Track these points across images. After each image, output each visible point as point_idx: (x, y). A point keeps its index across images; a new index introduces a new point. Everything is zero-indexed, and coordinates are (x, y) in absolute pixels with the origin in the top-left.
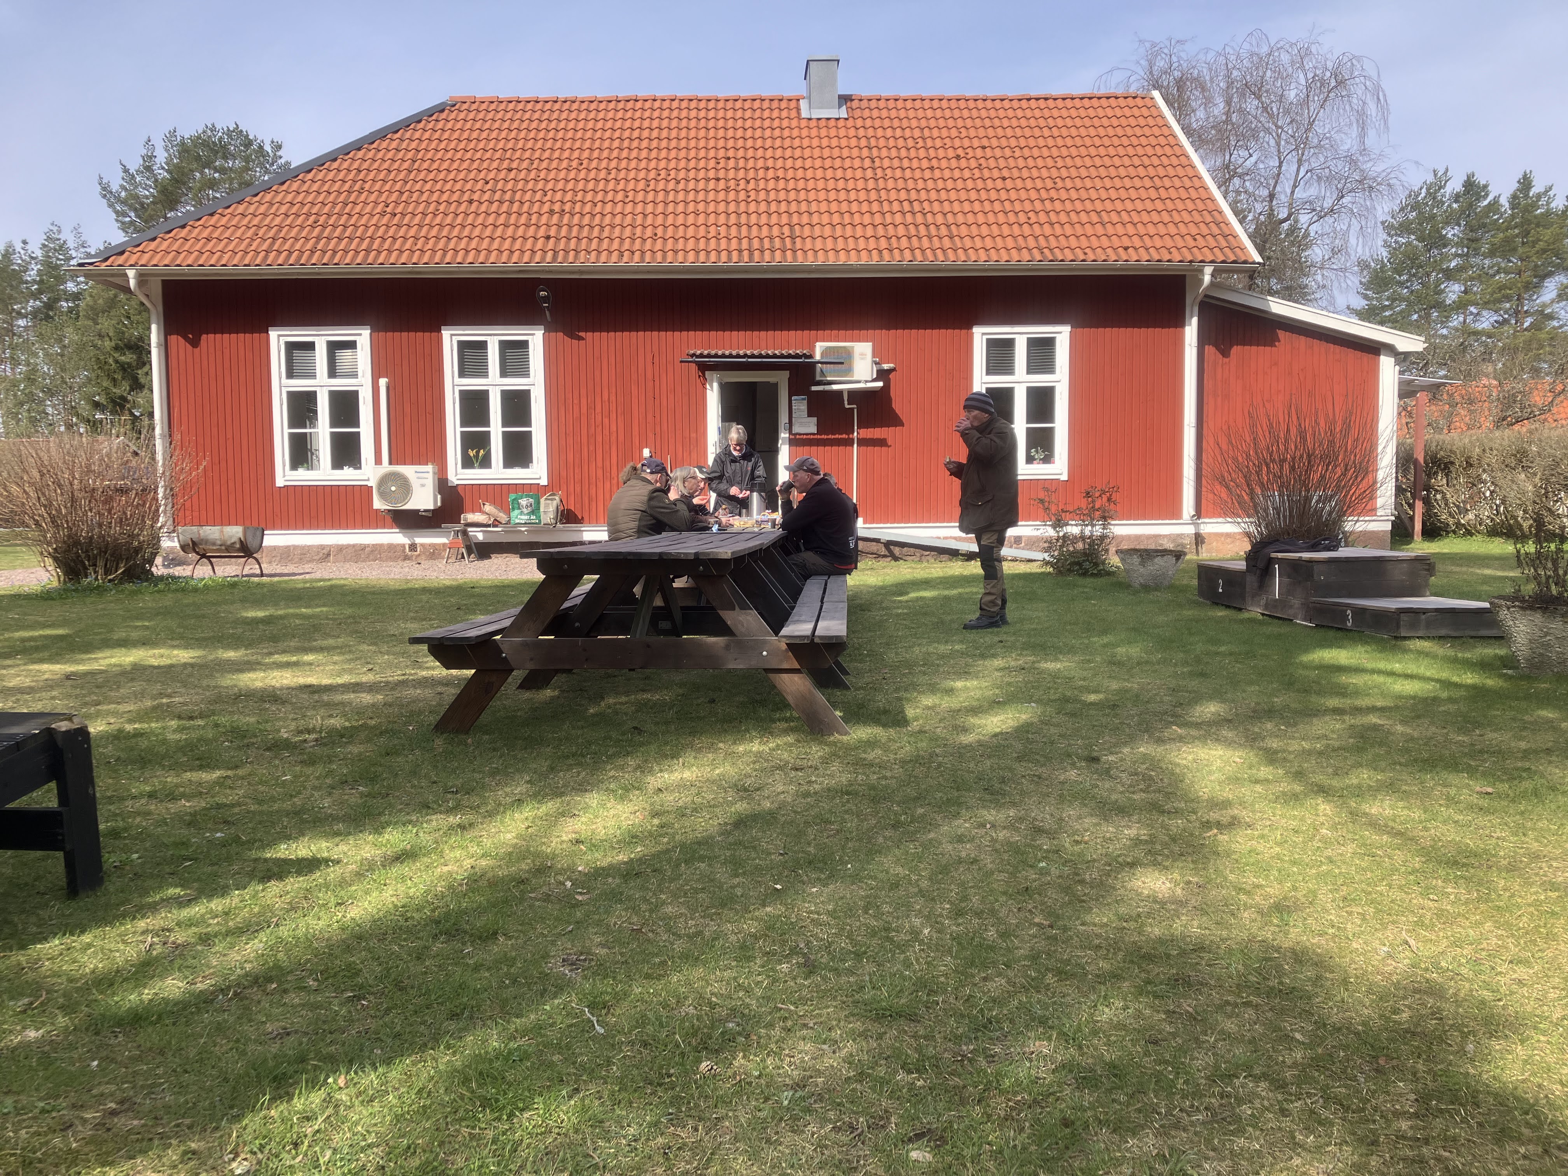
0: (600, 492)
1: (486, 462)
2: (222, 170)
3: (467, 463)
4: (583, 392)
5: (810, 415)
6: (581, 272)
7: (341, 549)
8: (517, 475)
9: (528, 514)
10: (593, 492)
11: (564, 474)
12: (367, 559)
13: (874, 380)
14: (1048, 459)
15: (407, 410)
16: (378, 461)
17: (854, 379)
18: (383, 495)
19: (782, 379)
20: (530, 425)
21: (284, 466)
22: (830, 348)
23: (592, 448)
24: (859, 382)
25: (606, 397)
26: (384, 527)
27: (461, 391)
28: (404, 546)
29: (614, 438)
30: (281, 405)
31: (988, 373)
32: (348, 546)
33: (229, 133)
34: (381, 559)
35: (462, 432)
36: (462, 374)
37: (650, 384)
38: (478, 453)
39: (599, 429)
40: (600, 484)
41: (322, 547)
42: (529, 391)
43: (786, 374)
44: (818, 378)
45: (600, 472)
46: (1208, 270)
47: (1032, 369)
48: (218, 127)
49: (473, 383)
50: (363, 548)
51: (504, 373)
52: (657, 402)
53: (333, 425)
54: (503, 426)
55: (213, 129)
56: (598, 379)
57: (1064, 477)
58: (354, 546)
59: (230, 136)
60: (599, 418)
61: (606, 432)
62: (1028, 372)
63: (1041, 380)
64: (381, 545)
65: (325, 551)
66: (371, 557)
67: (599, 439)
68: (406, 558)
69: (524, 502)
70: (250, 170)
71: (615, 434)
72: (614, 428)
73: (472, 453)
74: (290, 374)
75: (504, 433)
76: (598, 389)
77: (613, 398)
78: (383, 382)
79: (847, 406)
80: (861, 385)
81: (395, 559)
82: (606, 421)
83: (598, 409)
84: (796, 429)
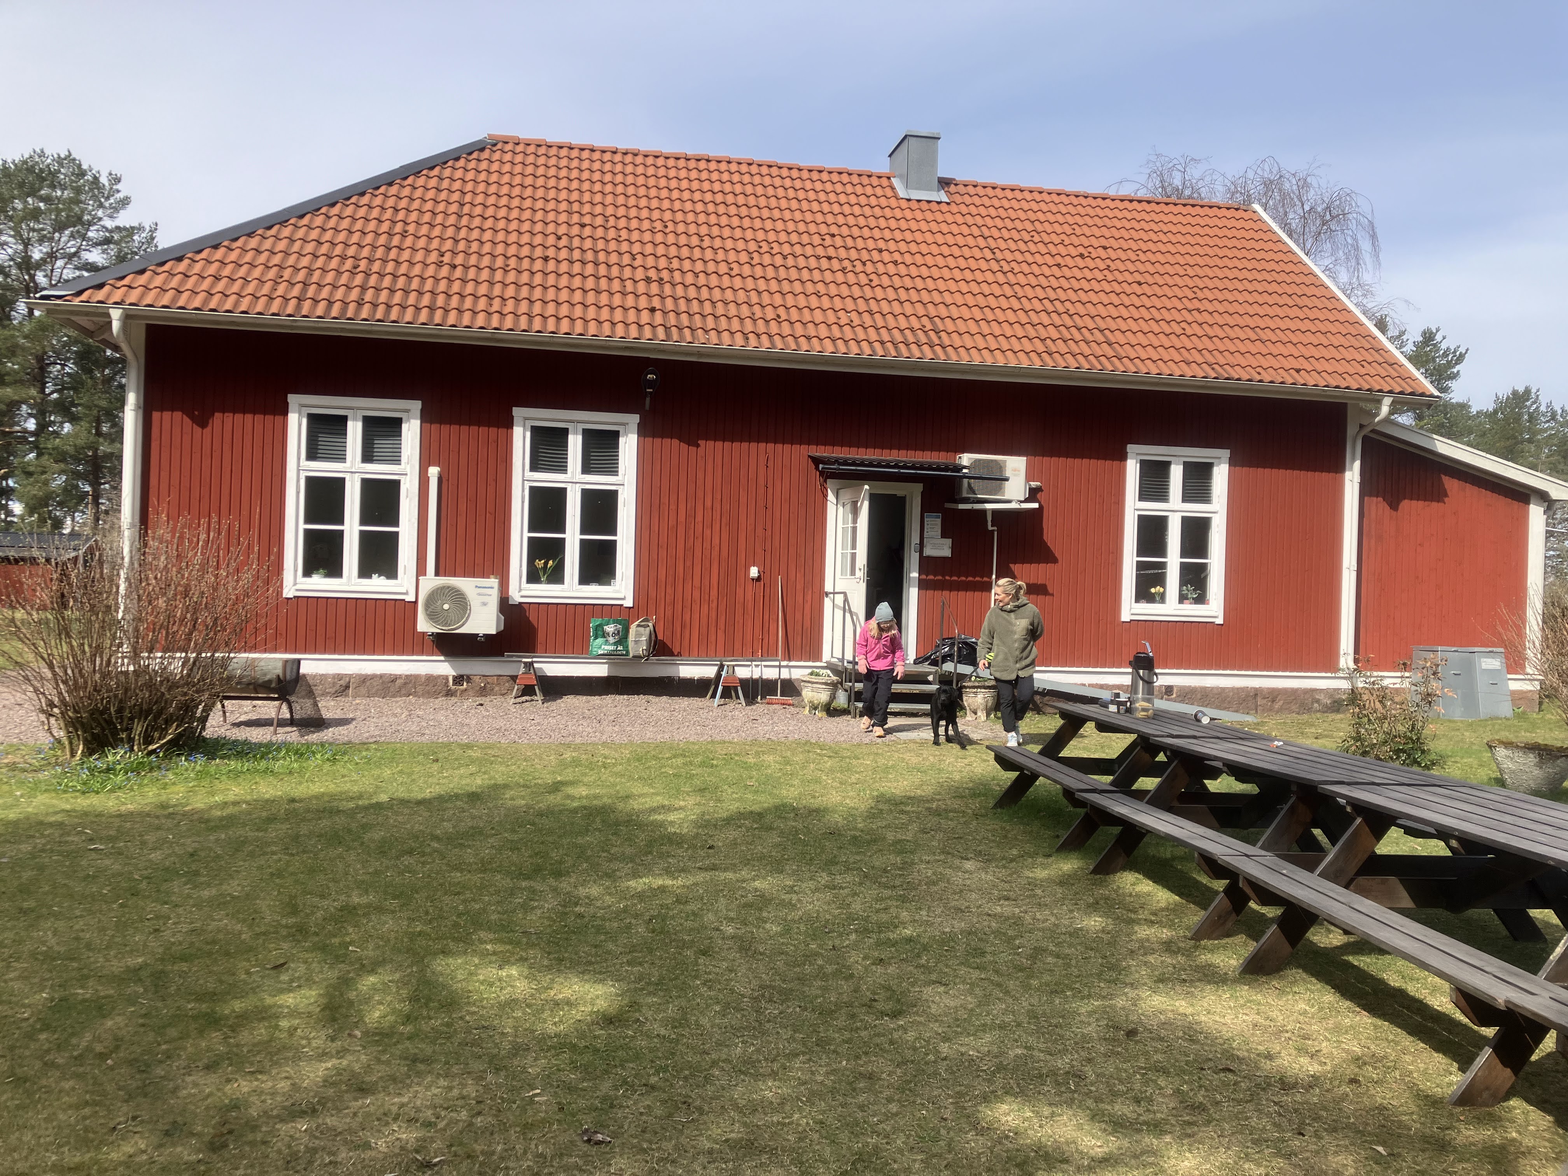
0: (696, 616)
1: (556, 576)
2: (47, 199)
3: (533, 577)
4: (682, 496)
5: (944, 535)
6: (700, 354)
7: (364, 679)
8: (595, 593)
9: (615, 644)
10: (687, 617)
11: (652, 594)
12: (398, 693)
13: (1026, 501)
14: (1201, 599)
15: (462, 507)
16: (421, 570)
17: (1006, 497)
18: (432, 616)
19: (914, 494)
20: (614, 533)
21: (296, 571)
22: (980, 460)
23: (689, 563)
24: (1009, 502)
25: (709, 503)
26: (422, 654)
27: (531, 488)
28: (446, 678)
29: (715, 553)
30: (298, 493)
31: (1141, 499)
32: (373, 677)
33: (60, 161)
34: (415, 694)
35: (530, 539)
36: (534, 467)
37: (761, 491)
38: (546, 564)
39: (698, 543)
40: (696, 607)
41: (340, 677)
42: (616, 492)
43: (918, 488)
44: (965, 494)
45: (696, 594)
46: (1387, 401)
47: (1187, 498)
48: (48, 152)
49: (547, 479)
50: (394, 679)
51: (587, 468)
52: (769, 512)
53: (363, 522)
54: (583, 532)
55: (42, 154)
56: (700, 482)
57: (1220, 621)
58: (381, 676)
59: (61, 165)
60: (699, 527)
61: (707, 545)
62: (1184, 501)
63: (1196, 509)
64: (417, 677)
65: (342, 682)
66: (403, 692)
67: (698, 553)
68: (449, 694)
69: (610, 629)
70: (81, 202)
71: (717, 548)
72: (716, 541)
73: (540, 564)
74: (312, 455)
75: (582, 541)
76: (700, 494)
77: (717, 506)
78: (434, 471)
79: (990, 528)
80: (1013, 506)
81: (435, 695)
82: (708, 532)
83: (699, 518)
84: (928, 552)
